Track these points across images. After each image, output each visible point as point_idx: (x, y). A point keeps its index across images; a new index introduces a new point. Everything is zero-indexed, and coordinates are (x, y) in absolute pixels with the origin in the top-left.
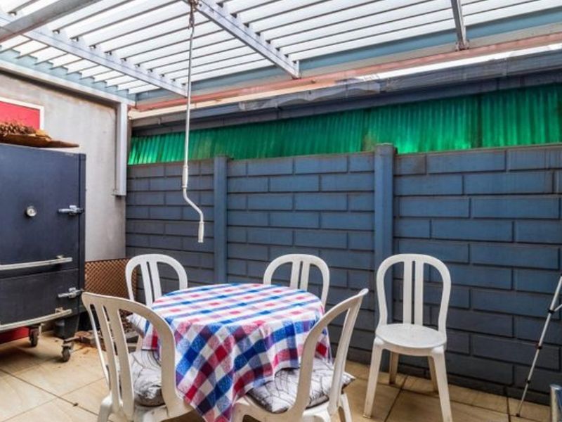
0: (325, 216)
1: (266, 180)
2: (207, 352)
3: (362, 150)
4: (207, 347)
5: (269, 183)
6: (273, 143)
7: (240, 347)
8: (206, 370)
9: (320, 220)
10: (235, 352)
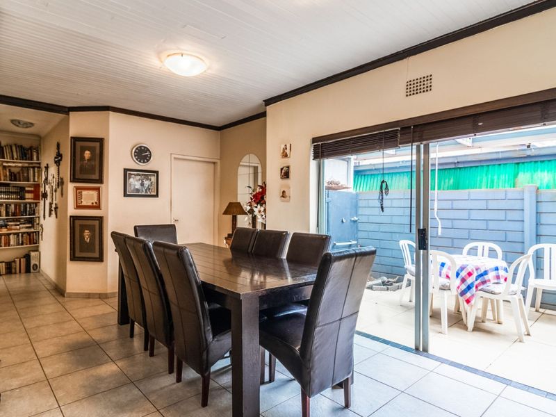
0: (490, 223)
1: (450, 202)
2: (463, 274)
3: (514, 187)
4: (463, 272)
5: (452, 204)
6: (452, 181)
7: (477, 273)
8: (463, 280)
9: (487, 225)
10: (475, 274)
